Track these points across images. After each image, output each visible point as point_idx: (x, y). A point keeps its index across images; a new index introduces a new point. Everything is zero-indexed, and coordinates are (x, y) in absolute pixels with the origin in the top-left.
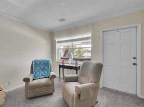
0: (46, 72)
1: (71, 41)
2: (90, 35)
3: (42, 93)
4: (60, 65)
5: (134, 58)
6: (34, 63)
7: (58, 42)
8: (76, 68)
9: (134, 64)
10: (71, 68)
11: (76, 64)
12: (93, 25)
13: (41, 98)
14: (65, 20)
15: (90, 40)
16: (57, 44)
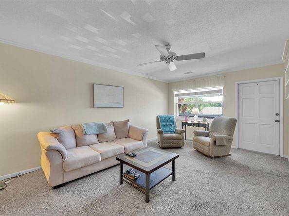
0: (172, 128)
1: (196, 94)
2: (221, 88)
3: (174, 145)
4: (183, 123)
5: (277, 114)
6: (159, 119)
7: (177, 95)
8: (204, 126)
9: (277, 121)
10: (198, 125)
11: (204, 121)
12: (225, 77)
13: (173, 150)
14: (191, 72)
15: (222, 93)
16: (175, 98)
